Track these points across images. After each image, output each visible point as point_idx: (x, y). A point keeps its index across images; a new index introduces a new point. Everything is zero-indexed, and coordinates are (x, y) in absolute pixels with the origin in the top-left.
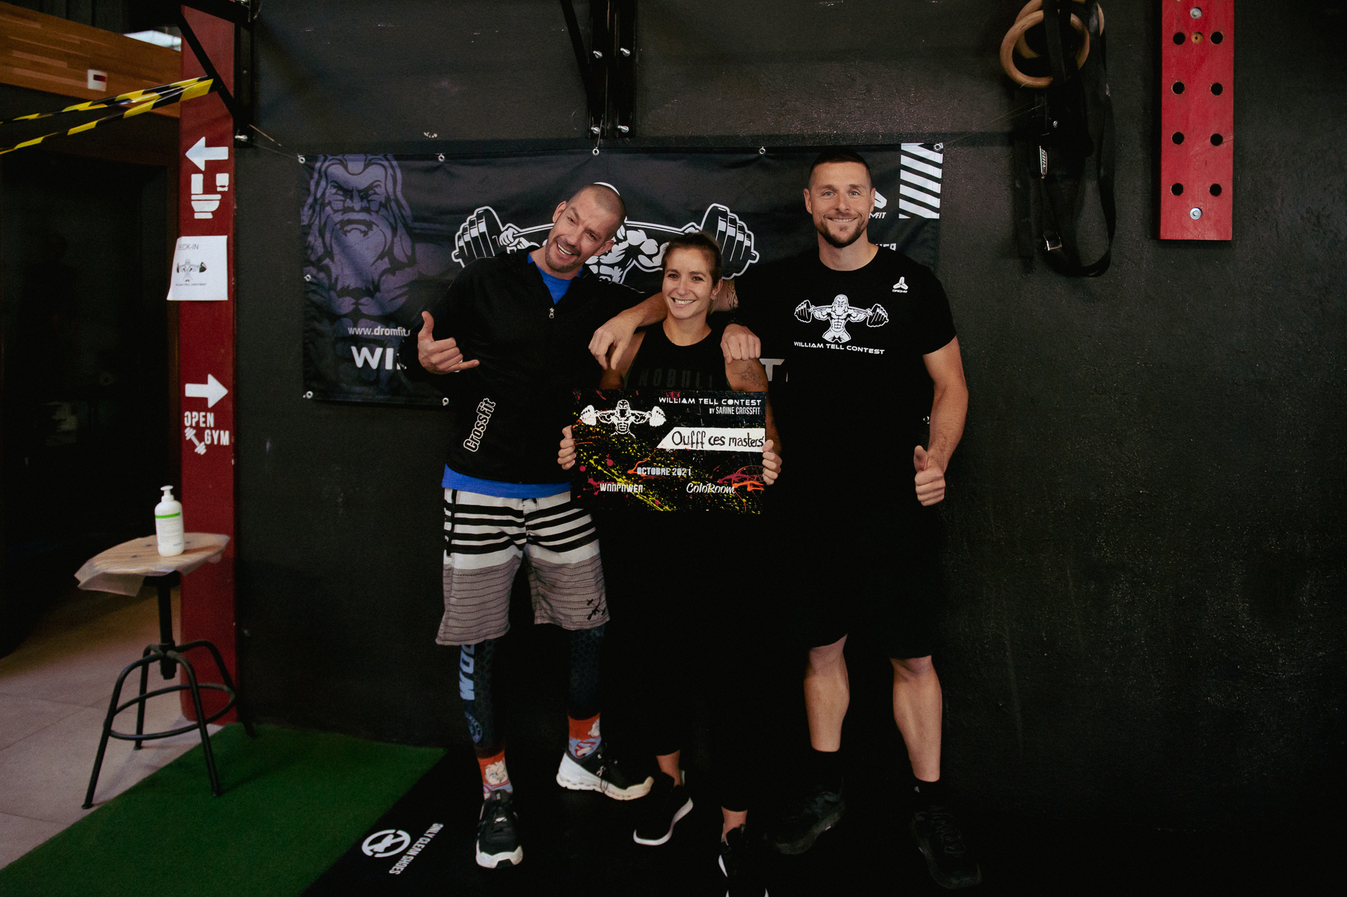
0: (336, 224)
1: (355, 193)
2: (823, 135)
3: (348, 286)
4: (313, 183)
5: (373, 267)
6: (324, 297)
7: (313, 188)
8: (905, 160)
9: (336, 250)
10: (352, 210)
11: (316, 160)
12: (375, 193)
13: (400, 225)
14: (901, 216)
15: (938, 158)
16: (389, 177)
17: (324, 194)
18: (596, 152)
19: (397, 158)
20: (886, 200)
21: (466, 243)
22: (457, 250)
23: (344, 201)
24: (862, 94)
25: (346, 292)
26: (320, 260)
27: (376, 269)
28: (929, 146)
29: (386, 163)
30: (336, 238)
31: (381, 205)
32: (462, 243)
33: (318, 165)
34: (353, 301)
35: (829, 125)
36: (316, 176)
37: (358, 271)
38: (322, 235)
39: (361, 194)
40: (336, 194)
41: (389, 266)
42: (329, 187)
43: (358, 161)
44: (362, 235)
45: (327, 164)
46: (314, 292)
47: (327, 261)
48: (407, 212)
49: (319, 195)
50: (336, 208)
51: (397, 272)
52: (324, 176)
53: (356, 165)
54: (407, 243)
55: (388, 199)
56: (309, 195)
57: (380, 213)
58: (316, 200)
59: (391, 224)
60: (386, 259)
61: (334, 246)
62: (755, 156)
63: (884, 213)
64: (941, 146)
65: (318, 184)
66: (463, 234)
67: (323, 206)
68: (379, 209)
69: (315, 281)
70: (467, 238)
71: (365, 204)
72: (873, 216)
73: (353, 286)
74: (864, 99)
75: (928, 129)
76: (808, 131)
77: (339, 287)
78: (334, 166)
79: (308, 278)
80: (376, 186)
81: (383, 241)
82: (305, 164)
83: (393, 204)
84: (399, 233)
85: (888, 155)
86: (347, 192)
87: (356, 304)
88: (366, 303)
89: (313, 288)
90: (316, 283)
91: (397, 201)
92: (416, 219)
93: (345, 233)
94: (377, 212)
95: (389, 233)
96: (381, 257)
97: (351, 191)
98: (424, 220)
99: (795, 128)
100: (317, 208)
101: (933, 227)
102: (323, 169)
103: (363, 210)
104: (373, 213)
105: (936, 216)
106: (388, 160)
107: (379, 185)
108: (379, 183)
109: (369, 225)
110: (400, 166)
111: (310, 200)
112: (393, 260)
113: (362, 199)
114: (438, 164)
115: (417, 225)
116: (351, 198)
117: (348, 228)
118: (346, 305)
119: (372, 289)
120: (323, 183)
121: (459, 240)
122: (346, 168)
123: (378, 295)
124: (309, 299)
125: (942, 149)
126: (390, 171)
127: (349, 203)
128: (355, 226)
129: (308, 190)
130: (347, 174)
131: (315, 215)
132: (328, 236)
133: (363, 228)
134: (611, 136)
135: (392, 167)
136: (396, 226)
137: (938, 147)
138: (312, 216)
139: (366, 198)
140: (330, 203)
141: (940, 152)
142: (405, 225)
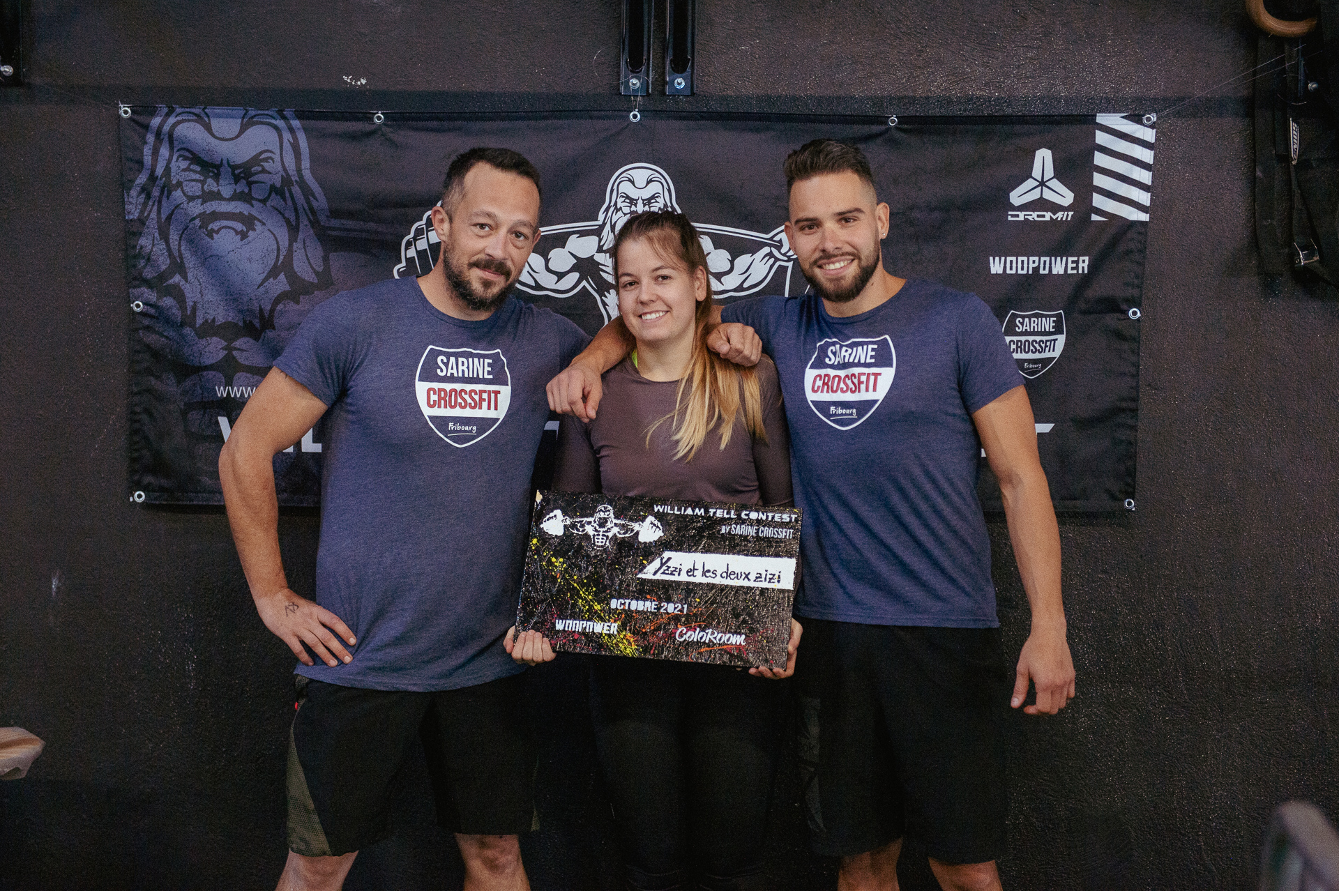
0: (194, 219)
1: (225, 170)
2: (978, 98)
3: (214, 320)
4: (147, 151)
5: (262, 289)
6: (167, 337)
7: (148, 159)
8: (1101, 138)
9: (190, 261)
10: (217, 196)
11: (153, 112)
12: (264, 171)
13: (304, 222)
14: (1095, 218)
15: (1149, 135)
16: (286, 145)
17: (168, 169)
18: (635, 116)
19: (300, 116)
20: (1072, 195)
21: (418, 252)
22: (404, 264)
23: (203, 182)
24: (1037, 39)
25: (209, 329)
26: (162, 277)
27: (267, 292)
28: (1136, 118)
29: (280, 123)
30: (191, 241)
31: (273, 189)
32: (412, 253)
33: (156, 121)
34: (224, 343)
35: (987, 84)
36: (151, 138)
37: (232, 296)
38: (165, 237)
39: (237, 172)
40: (188, 169)
41: (287, 288)
42: (175, 158)
43: (228, 116)
44: (239, 237)
45: (172, 120)
46: (147, 328)
47: (177, 278)
48: (321, 202)
49: (159, 171)
50: (191, 194)
51: (301, 297)
52: (166, 139)
53: (226, 125)
54: (316, 252)
55: (287, 180)
56: (140, 171)
57: (268, 204)
58: (153, 178)
59: (288, 221)
60: (282, 277)
61: (187, 255)
62: (883, 127)
63: (1071, 213)
64: (1154, 117)
65: (155, 152)
66: (415, 239)
67: (167, 190)
68: (270, 195)
69: (152, 311)
70: (422, 245)
71: (242, 187)
72: (1054, 217)
73: (220, 320)
74: (1039, 47)
75: (1131, 91)
76: (956, 92)
77: (199, 322)
78: (186, 125)
79: (138, 306)
80: (266, 160)
81: (275, 247)
82: (131, 119)
83: (296, 190)
84: (301, 236)
85: (1075, 129)
86: (209, 166)
87: (229, 349)
88: (244, 347)
89: (146, 322)
90: (157, 315)
91: (302, 183)
92: (335, 213)
93: (210, 234)
94: (264, 201)
95: (283, 235)
96: (273, 273)
97: (218, 167)
98: (351, 215)
99: (938, 87)
100: (156, 193)
101: (1140, 233)
102: (166, 128)
103: (236, 197)
104: (254, 202)
105: (1144, 217)
106: (284, 118)
107: (271, 158)
108: (269, 154)
109: (249, 221)
110: (305, 129)
111: (142, 179)
112: (293, 277)
113: (237, 179)
114: (373, 127)
115: (335, 223)
116: (217, 177)
117: (215, 226)
118: (213, 350)
119: (258, 325)
120: (164, 151)
121: (406, 249)
122: (208, 128)
123: (270, 334)
124: (140, 341)
125: (1154, 123)
126: (287, 136)
127: (211, 185)
128: (225, 223)
129: (140, 163)
130: (212, 140)
131: (150, 203)
132: (174, 237)
133: (239, 226)
134: (658, 91)
135: (291, 130)
136: (298, 224)
137: (1149, 119)
138: (145, 204)
139: (246, 178)
140: (179, 184)
141: (1152, 127)
142: (314, 223)
